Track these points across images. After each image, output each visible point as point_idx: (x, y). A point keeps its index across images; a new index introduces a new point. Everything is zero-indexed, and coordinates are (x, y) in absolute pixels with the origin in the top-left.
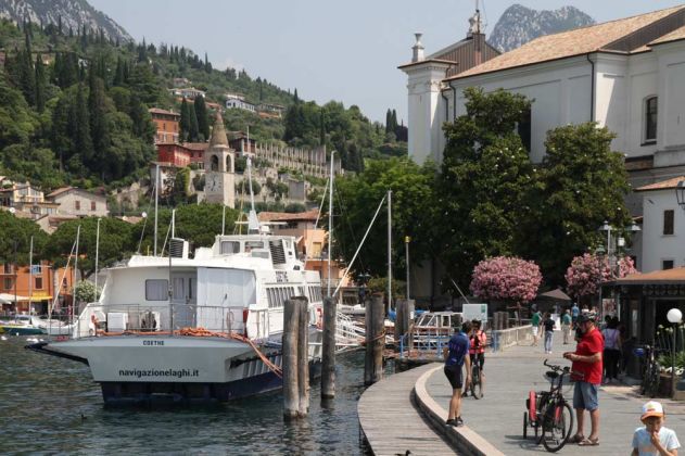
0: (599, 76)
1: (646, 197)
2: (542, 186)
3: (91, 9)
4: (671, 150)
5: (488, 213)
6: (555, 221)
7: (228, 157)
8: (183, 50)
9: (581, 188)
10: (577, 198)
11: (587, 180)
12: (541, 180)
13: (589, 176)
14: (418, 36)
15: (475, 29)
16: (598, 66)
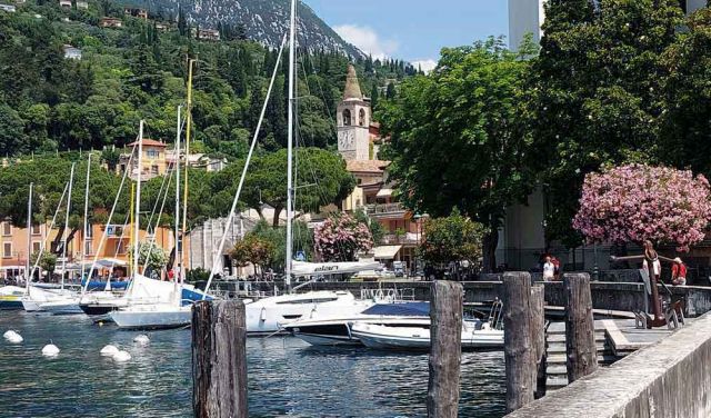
3: (343, 43)
7: (362, 111)
8: (402, 62)
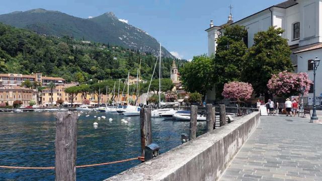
0: (274, 17)
1: (299, 55)
2: (253, 52)
4: (307, 39)
5: (232, 68)
6: (258, 66)
7: (176, 70)
9: (270, 52)
10: (268, 56)
11: (272, 49)
12: (252, 50)
13: (274, 47)
14: (211, 21)
15: (230, 19)
16: (274, 12)
